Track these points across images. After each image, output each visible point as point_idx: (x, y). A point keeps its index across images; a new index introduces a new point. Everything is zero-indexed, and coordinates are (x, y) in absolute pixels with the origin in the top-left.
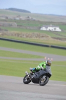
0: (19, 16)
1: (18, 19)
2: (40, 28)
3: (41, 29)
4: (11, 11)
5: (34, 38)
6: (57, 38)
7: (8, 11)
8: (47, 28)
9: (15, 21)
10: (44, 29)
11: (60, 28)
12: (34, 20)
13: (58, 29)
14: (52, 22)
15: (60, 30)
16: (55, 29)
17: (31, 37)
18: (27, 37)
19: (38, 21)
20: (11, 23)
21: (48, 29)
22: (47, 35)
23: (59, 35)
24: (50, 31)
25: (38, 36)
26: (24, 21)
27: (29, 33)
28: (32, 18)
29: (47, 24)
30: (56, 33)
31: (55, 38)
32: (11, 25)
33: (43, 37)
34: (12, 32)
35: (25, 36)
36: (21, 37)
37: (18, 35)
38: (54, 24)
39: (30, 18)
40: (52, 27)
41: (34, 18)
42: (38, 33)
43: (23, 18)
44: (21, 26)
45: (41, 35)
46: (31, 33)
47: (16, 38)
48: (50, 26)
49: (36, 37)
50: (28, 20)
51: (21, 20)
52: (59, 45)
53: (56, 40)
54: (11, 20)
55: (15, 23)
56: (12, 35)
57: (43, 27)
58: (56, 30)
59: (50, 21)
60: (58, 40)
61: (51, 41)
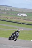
1: (6, 10)
2: (17, 14)
3: (17, 15)
4: (3, 6)
5: (14, 19)
7: (2, 6)
8: (20, 14)
9: (5, 11)
10: (18, 15)
11: (26, 15)
12: (14, 11)
13: (25, 15)
14: (22, 12)
15: (26, 16)
16: (24, 15)
17: (12, 19)
18: (10, 18)
19: (16, 11)
20: (3, 12)
21: (21, 15)
22: (20, 18)
23: (26, 18)
25: (16, 18)
27: (11, 17)
28: (13, 10)
29: (20, 13)
30: (24, 17)
31: (24, 19)
32: (3, 13)
33: (18, 19)
34: (3, 16)
35: (9, 18)
36: (8, 19)
37: (6, 18)
38: (24, 13)
39: (12, 10)
40: (23, 14)
41: (14, 10)
43: (9, 10)
45: (17, 18)
46: (12, 17)
47: (5, 19)
48: (22, 14)
49: (15, 19)
50: (11, 11)
51: (7, 10)
52: (26, 23)
53: (24, 20)
54: (3, 11)
55: (5, 12)
56: (3, 18)
58: (25, 16)
60: (26, 20)
61: (22, 21)
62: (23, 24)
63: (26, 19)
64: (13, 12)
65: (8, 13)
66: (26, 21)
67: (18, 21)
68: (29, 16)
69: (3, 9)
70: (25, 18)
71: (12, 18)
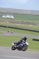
2: (2, 16)
3: (2, 17)
6: (12, 22)
8: (6, 16)
10: (4, 16)
11: (13, 16)
13: (12, 17)
14: (9, 13)
15: (14, 18)
16: (10, 17)
19: (1, 12)
21: (6, 17)
22: (6, 20)
23: (13, 20)
24: (7, 18)
29: (6, 14)
31: (10, 22)
33: (3, 21)
38: (10, 14)
40: (9, 15)
42: (1, 19)
48: (7, 15)
52: (13, 26)
53: (11, 23)
57: (3, 15)
58: (11, 17)
60: (12, 23)
61: (8, 24)
63: (13, 21)
66: (13, 24)
68: (17, 18)
70: (12, 20)
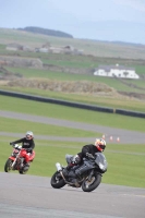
0: (48, 44)
1: (45, 50)
2: (94, 71)
3: (95, 73)
5: (78, 93)
6: (131, 94)
7: (24, 32)
8: (108, 71)
9: (39, 54)
10: (101, 72)
11: (136, 73)
12: (80, 55)
13: (132, 74)
14: (119, 59)
15: (137, 77)
16: (126, 74)
17: (73, 91)
18: (64, 89)
19: (90, 56)
20: (29, 60)
21: (110, 75)
22: (108, 87)
23: (135, 87)
25: (88, 89)
26: (58, 56)
27: (68, 82)
28: (76, 50)
29: (109, 62)
30: (128, 82)
31: (125, 94)
32: (30, 64)
33: (99, 90)
34: (32, 79)
35: (59, 89)
36: (51, 90)
37: (45, 86)
39: (72, 49)
40: (120, 68)
41: (81, 50)
42: (89, 82)
44: (51, 66)
45: (95, 87)
46: (73, 82)
47: (40, 93)
49: (85, 91)
50: (67, 53)
51: (51, 52)
52: (135, 109)
53: (128, 98)
54: (29, 54)
55: (39, 60)
56: (32, 86)
57: (98, 68)
58: (129, 76)
59: (116, 56)
60: (133, 98)
61: (116, 100)
62: (119, 112)
63: (136, 91)
64: (78, 59)
65: (51, 62)
66: (137, 100)
67: (100, 101)
69: (28, 46)
70: (130, 85)
71: (71, 88)
